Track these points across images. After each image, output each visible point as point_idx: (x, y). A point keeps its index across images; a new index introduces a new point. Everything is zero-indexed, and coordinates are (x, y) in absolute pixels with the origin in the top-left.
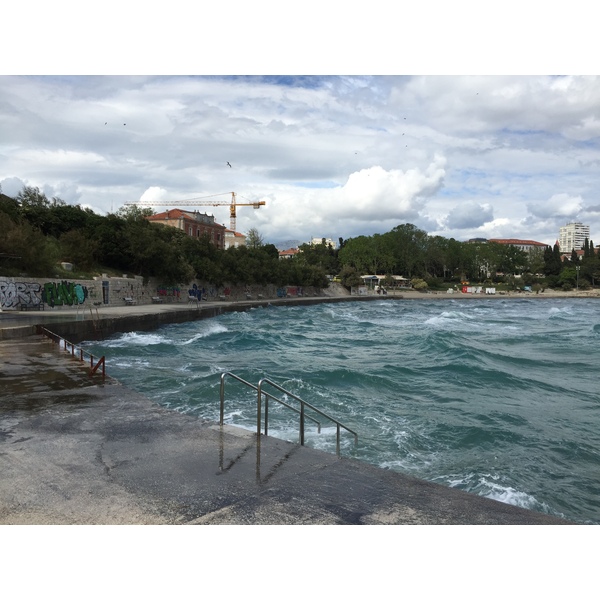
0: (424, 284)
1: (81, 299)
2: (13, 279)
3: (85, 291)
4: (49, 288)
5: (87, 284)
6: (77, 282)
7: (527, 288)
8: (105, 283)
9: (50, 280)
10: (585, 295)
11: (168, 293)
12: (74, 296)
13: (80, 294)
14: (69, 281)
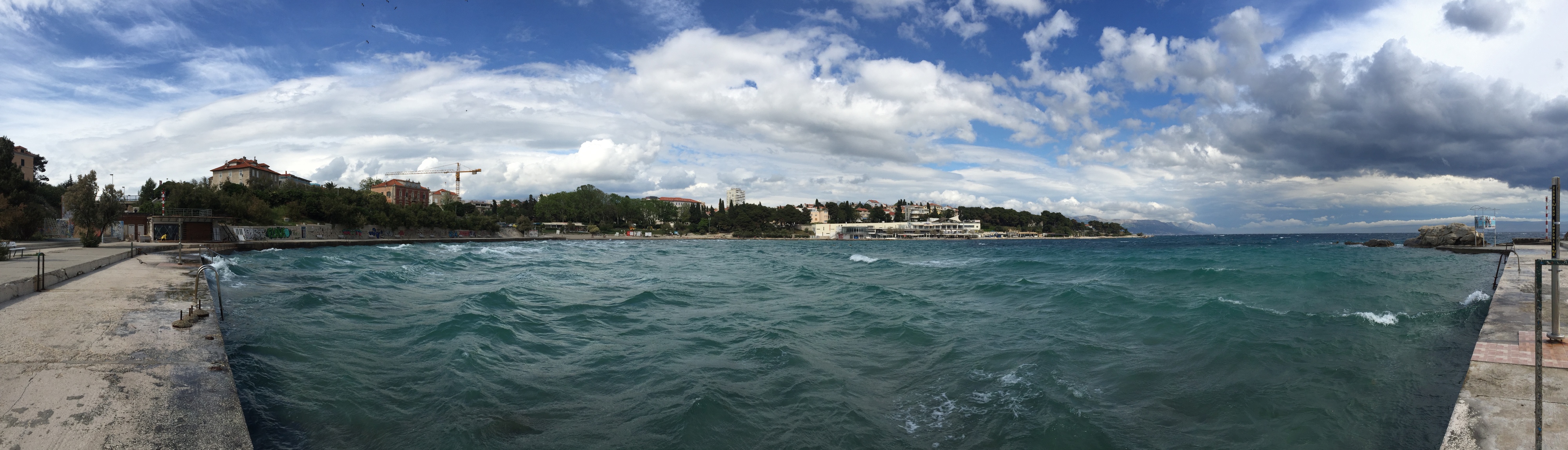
0: (596, 229)
1: (288, 236)
2: (252, 227)
3: (290, 232)
4: (270, 230)
5: (292, 228)
6: (285, 227)
7: (676, 233)
8: (303, 228)
9: (271, 227)
10: (713, 238)
11: (351, 233)
12: (283, 234)
13: (287, 233)
14: (280, 227)
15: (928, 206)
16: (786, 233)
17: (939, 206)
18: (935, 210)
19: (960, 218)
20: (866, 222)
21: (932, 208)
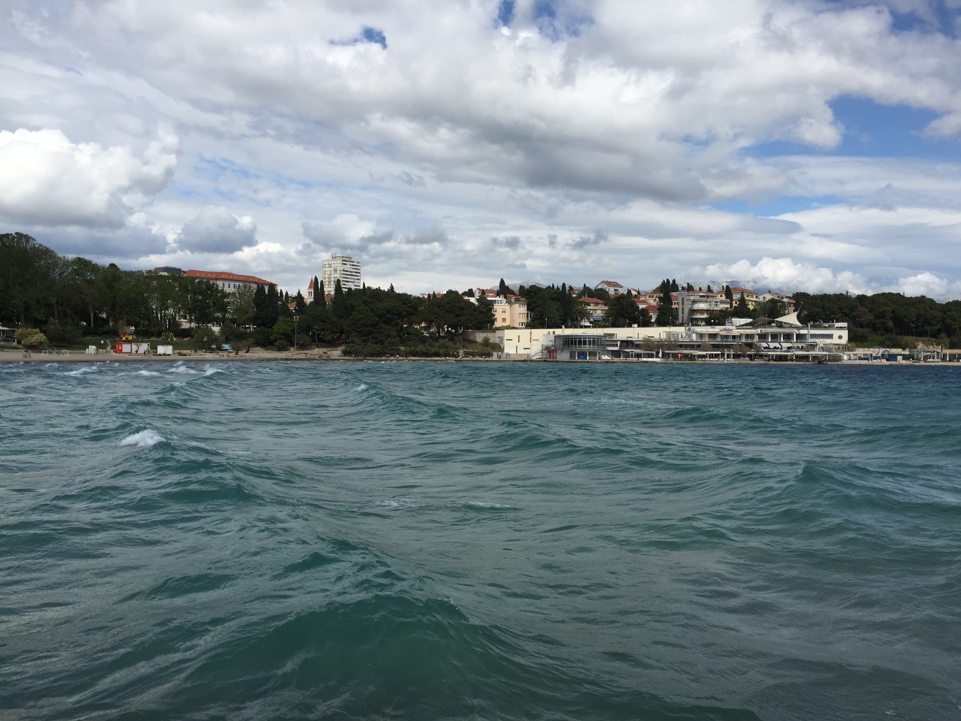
0: (41, 337)
7: (226, 346)
10: (302, 356)
15: (728, 292)
16: (447, 347)
17: (750, 293)
18: (742, 301)
19: (799, 317)
20: (600, 327)
21: (736, 296)
